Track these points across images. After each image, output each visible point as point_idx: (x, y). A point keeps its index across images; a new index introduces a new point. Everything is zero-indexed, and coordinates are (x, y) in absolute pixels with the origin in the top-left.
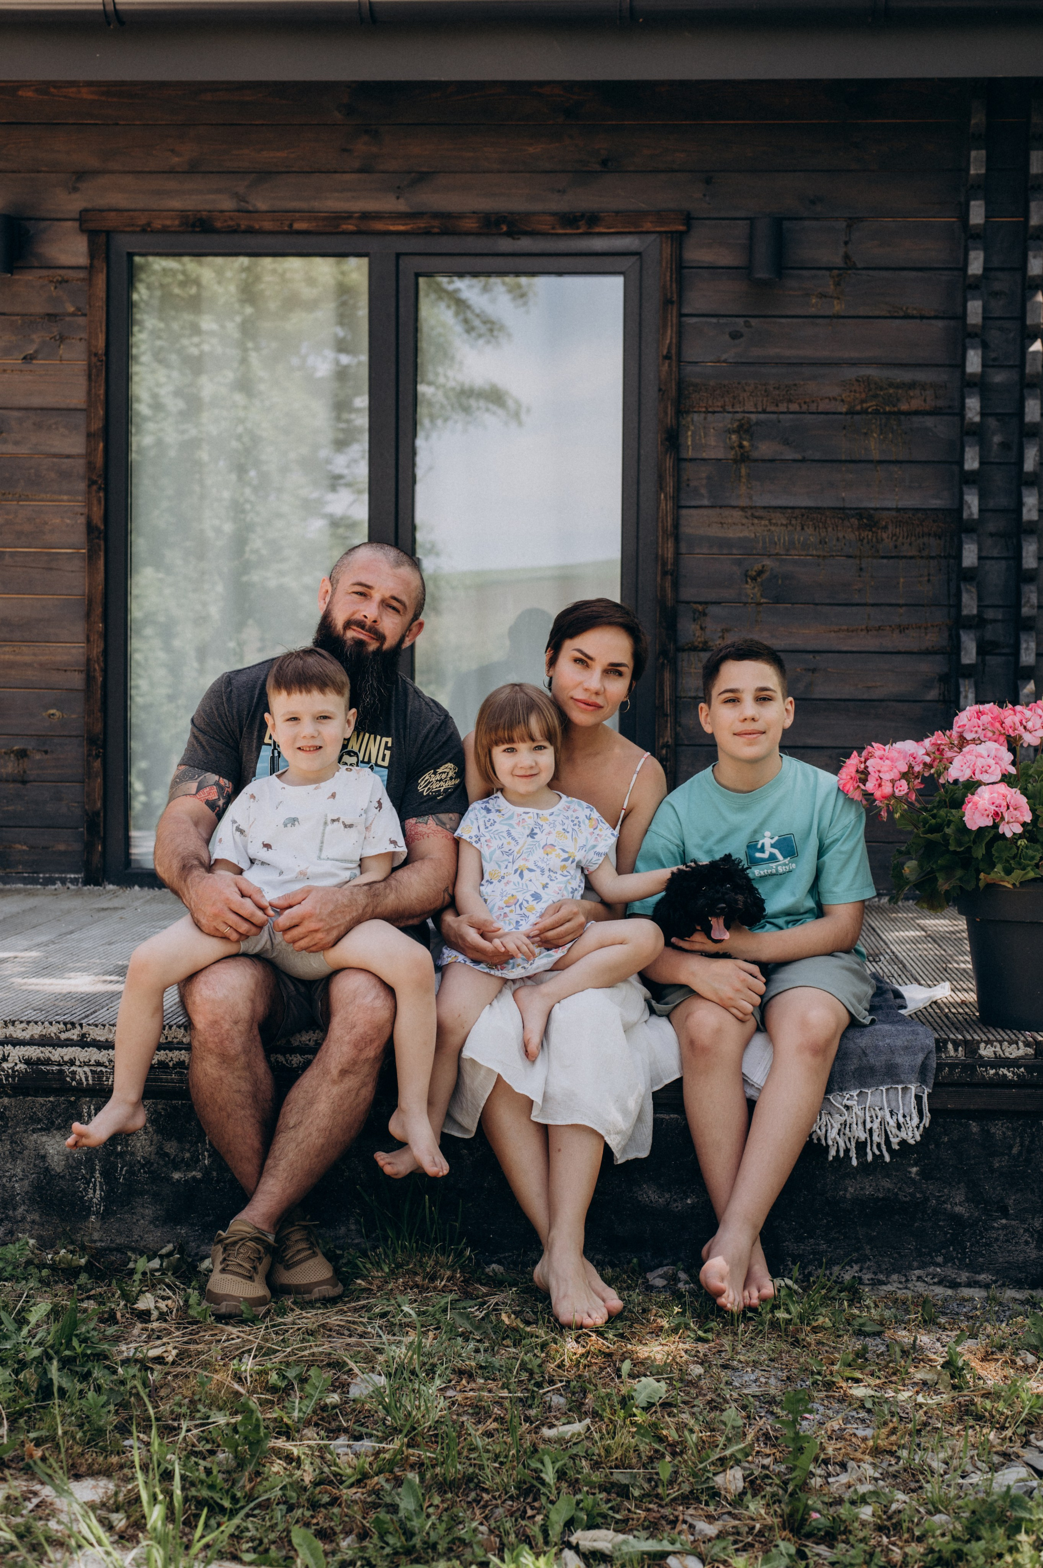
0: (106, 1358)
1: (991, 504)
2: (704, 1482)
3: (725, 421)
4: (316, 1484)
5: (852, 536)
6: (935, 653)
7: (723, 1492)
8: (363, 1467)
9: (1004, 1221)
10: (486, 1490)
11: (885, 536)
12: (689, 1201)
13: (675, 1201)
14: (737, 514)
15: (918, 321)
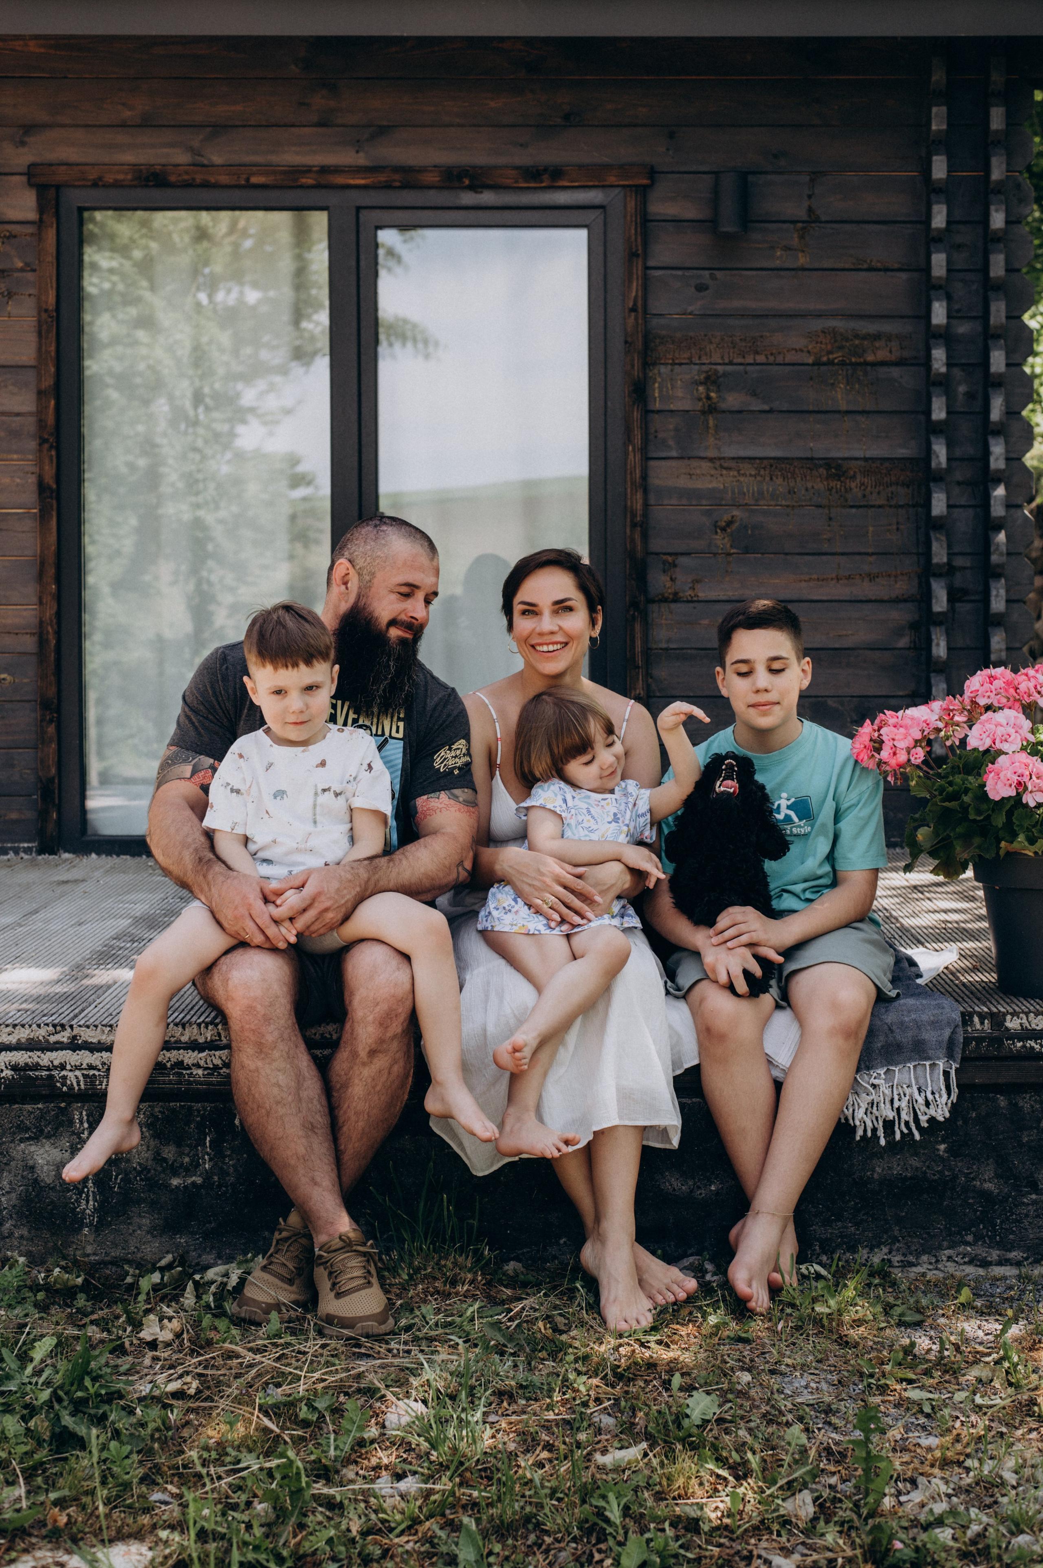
0: (121, 1396)
1: (958, 453)
2: (775, 1510)
3: (694, 372)
4: (364, 1534)
5: (820, 486)
6: (905, 601)
7: (794, 1520)
8: (413, 1512)
9: (1034, 1197)
10: (547, 1533)
11: (853, 485)
12: (713, 1188)
13: (699, 1188)
14: (705, 465)
15: (882, 273)
